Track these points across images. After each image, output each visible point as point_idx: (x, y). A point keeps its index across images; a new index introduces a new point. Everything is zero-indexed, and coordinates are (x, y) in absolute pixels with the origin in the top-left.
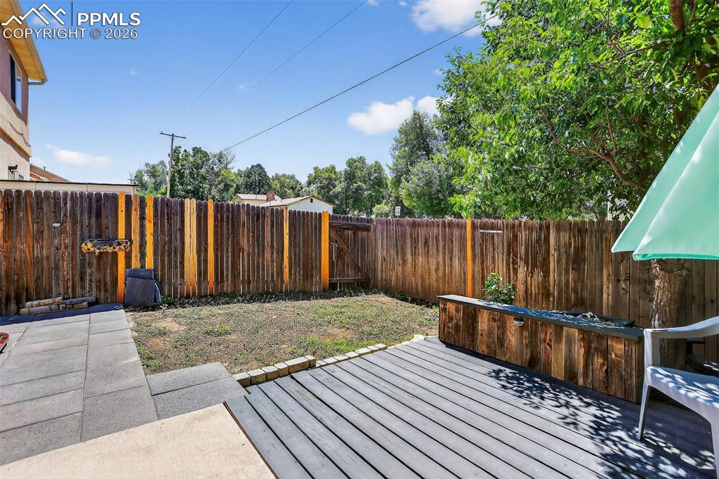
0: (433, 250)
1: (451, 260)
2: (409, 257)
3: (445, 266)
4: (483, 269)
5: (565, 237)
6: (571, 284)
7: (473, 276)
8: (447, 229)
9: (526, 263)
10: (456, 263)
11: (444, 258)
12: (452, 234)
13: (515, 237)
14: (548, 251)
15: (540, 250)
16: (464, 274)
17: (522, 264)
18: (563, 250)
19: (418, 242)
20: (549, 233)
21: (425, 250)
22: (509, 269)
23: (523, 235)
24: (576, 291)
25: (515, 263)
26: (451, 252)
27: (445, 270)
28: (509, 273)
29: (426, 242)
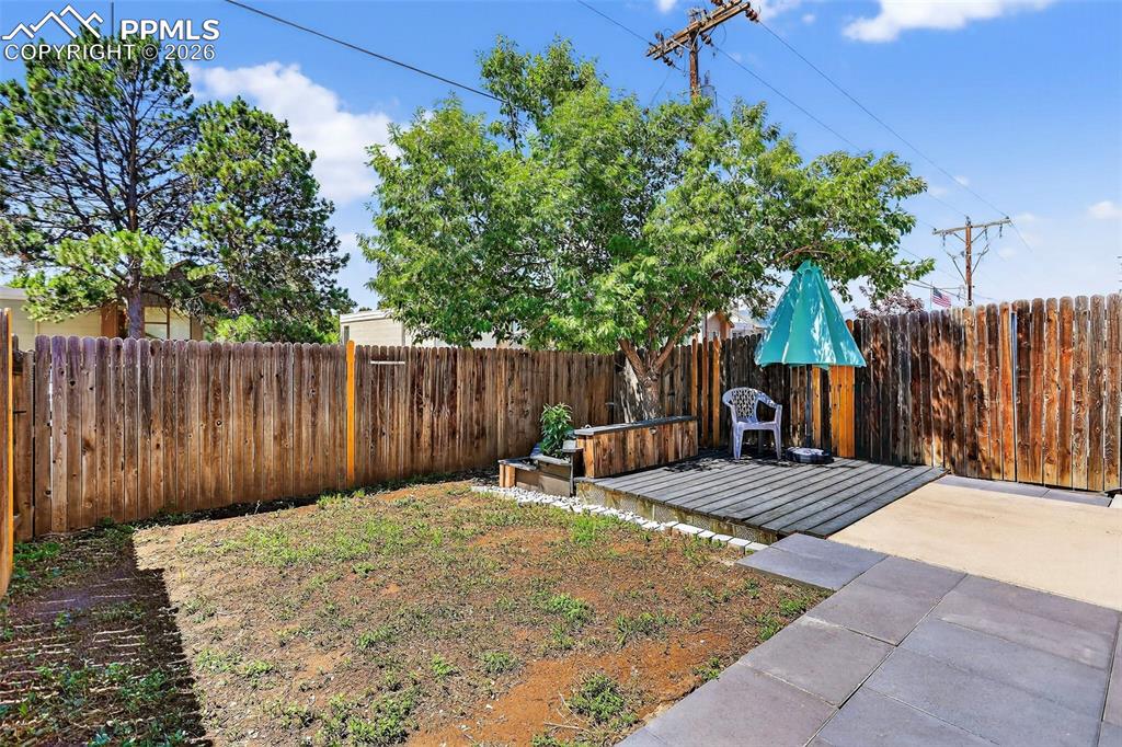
0: (269, 401)
1: (314, 414)
2: (196, 425)
3: (300, 427)
4: (375, 419)
5: (470, 365)
6: (475, 416)
7: (358, 433)
8: (305, 362)
9: (433, 401)
10: (325, 417)
11: (299, 413)
12: (316, 370)
13: (421, 370)
14: (455, 383)
15: (448, 383)
16: (341, 431)
17: (428, 402)
18: (468, 381)
19: (228, 390)
20: (456, 361)
21: (245, 404)
22: (412, 412)
23: (429, 367)
24: (478, 424)
25: (420, 402)
26: (315, 401)
27: (299, 434)
28: (413, 417)
29: (251, 388)
